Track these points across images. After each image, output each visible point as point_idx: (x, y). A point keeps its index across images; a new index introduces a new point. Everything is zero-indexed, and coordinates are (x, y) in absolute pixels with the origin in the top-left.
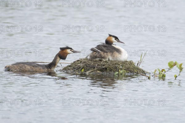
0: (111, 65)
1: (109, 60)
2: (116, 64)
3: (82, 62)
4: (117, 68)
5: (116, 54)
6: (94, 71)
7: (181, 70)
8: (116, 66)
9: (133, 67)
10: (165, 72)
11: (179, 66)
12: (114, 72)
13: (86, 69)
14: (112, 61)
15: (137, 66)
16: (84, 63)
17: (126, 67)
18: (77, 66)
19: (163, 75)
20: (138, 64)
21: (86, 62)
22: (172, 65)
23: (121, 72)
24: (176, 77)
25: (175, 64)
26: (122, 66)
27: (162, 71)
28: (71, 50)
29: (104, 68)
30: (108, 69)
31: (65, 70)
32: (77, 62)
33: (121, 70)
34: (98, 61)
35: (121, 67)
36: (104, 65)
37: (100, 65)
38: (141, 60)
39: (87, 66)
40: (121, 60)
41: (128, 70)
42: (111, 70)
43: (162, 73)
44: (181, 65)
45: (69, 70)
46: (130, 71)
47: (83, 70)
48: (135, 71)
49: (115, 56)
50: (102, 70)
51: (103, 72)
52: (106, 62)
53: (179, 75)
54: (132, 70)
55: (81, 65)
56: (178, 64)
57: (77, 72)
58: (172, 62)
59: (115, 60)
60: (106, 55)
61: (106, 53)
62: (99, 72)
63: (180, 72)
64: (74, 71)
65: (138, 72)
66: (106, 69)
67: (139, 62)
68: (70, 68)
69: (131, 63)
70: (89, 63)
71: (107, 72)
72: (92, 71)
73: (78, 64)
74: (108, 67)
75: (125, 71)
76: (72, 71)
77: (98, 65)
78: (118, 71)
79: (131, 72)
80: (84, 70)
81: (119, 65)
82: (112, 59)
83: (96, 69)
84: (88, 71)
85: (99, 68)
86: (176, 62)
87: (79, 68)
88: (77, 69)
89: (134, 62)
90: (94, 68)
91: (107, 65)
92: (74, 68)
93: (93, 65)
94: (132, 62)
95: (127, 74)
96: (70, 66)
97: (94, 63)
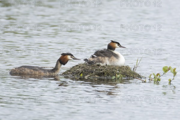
0: (108, 70)
1: (106, 65)
2: (113, 69)
3: (81, 67)
4: (114, 73)
5: (114, 59)
6: (93, 75)
7: (175, 74)
8: (113, 70)
9: (129, 72)
10: (160, 76)
11: (172, 71)
12: (111, 76)
13: (85, 73)
14: (109, 66)
15: (133, 71)
16: (83, 68)
17: (122, 72)
18: (76, 71)
19: (158, 79)
20: (134, 68)
21: (84, 67)
22: (166, 70)
23: (118, 76)
24: (171, 81)
25: (169, 69)
26: (119, 70)
27: (157, 76)
28: (71, 57)
29: (101, 73)
30: (105, 73)
31: (64, 74)
32: (76, 67)
33: (118, 74)
34: (96, 66)
35: (118, 72)
36: (101, 70)
37: (98, 70)
38: (137, 65)
39: (85, 71)
40: (118, 65)
41: (124, 74)
42: (108, 75)
43: (157, 77)
44: (175, 70)
45: (68, 74)
46: (127, 75)
47: (81, 75)
48: (131, 75)
49: (113, 61)
50: (99, 75)
51: (101, 76)
52: (103, 66)
53: (173, 79)
54: (129, 74)
55: (80, 70)
56: (171, 69)
57: (76, 77)
58: (166, 67)
59: (112, 64)
60: (104, 59)
61: (103, 58)
62: (97, 76)
63: (174, 76)
64: (74, 75)
65: (134, 76)
66: (104, 73)
67: (135, 67)
68: (69, 73)
69: (127, 68)
70: (87, 68)
71: (105, 77)
72: (90, 75)
73: (77, 69)
74: (106, 72)
75: (121, 75)
76: (71, 75)
77: (96, 70)
78: (115, 76)
79: (128, 77)
80: (83, 75)
81: (116, 69)
82: (109, 63)
83: (94, 73)
84: (86, 75)
85: (97, 72)
86: (170, 67)
87: (78, 73)
88: (76, 74)
89: (130, 67)
90: (92, 72)
91: (104, 70)
92: (73, 73)
93: (91, 70)
94: (129, 67)
95: (123, 78)
96: (69, 71)
97: (92, 68)
